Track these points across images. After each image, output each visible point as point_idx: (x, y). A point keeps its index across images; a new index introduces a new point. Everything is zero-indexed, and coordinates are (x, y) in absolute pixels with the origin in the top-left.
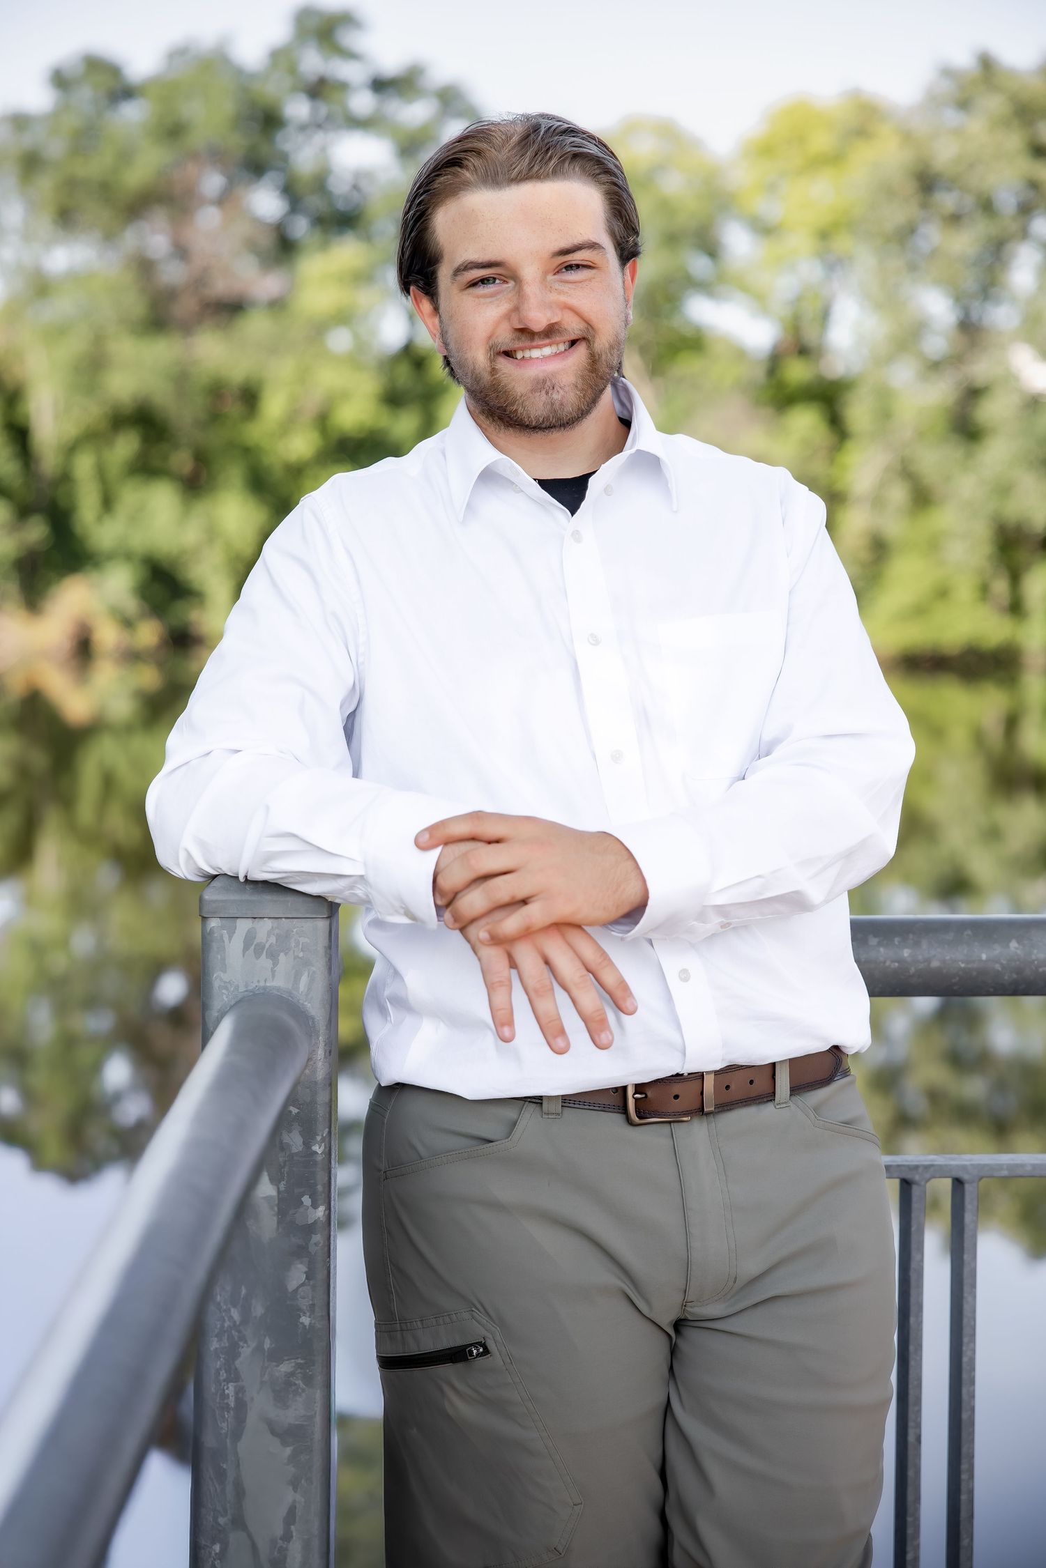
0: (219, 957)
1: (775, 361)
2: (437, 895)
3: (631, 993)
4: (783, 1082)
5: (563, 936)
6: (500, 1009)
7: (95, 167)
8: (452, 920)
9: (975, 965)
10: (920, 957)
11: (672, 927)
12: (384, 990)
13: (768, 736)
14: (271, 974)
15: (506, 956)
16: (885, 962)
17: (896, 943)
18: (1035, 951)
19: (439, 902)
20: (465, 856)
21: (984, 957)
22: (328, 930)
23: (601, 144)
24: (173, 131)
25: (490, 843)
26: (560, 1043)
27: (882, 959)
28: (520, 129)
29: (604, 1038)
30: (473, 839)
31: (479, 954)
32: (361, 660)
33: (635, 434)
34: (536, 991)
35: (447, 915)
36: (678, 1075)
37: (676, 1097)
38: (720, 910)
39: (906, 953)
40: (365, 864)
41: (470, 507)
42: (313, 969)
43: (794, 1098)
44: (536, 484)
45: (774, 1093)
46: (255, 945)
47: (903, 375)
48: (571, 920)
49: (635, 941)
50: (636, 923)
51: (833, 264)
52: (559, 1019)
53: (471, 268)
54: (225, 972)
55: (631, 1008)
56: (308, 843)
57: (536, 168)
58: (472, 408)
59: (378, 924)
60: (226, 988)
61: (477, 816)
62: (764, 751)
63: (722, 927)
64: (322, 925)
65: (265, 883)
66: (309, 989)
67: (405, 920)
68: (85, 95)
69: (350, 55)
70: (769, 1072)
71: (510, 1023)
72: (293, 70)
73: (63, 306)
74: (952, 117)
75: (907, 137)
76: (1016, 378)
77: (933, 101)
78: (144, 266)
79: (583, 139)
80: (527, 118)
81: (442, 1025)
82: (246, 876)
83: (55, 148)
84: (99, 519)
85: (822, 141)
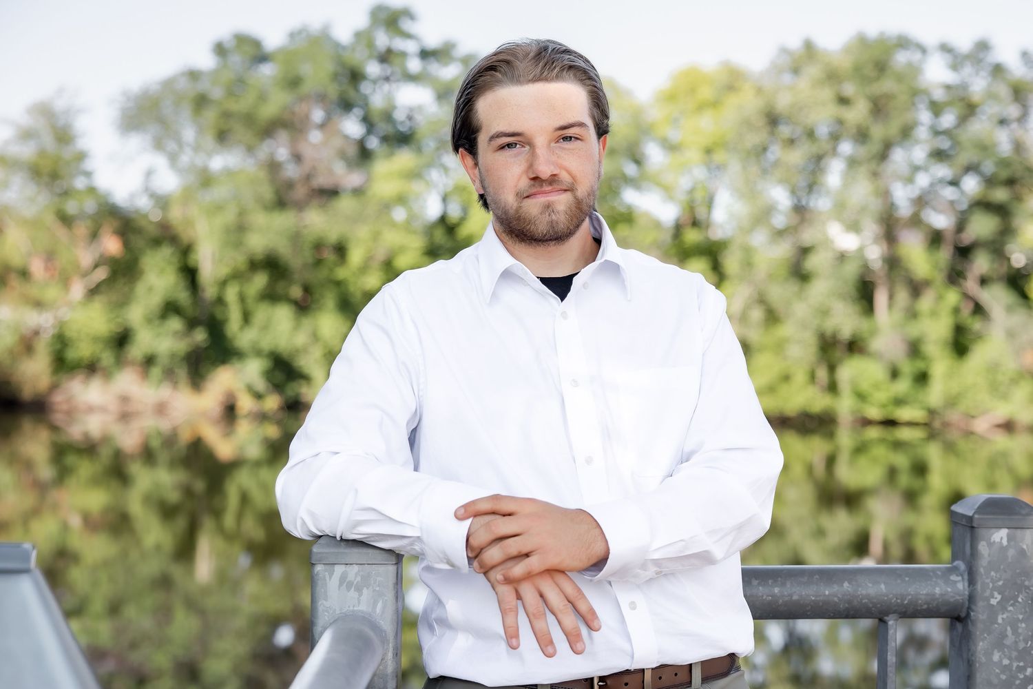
0: (323, 590)
1: (678, 229)
2: (469, 551)
3: (597, 617)
4: (697, 675)
5: (552, 578)
6: (510, 627)
7: (242, 105)
8: (478, 567)
9: (821, 598)
10: (786, 593)
11: (624, 573)
12: (432, 614)
13: (687, 449)
14: (357, 601)
15: (514, 592)
16: (763, 596)
17: (770, 584)
18: (860, 589)
19: (470, 555)
20: (487, 524)
21: (827, 593)
22: (395, 572)
23: (587, 61)
24: (293, 82)
25: (504, 516)
26: (550, 650)
27: (760, 594)
28: (534, 49)
29: (579, 647)
30: (494, 513)
31: (496, 590)
32: (421, 393)
33: (604, 250)
34: (534, 615)
35: (476, 564)
36: (627, 670)
37: (626, 684)
38: (656, 562)
39: (776, 590)
40: (421, 529)
41: (494, 295)
42: (386, 598)
43: (704, 685)
44: (538, 280)
45: (691, 681)
46: (348, 583)
47: (759, 239)
48: (558, 568)
49: (600, 582)
50: (601, 570)
51: (715, 169)
52: (550, 634)
53: (501, 136)
54: (326, 600)
55: (597, 627)
56: (382, 514)
57: (545, 73)
58: (497, 229)
59: (429, 569)
60: (328, 612)
61: (496, 498)
62: (685, 458)
63: (656, 574)
64: (391, 569)
65: (354, 541)
66: (383, 612)
67: (447, 567)
68: (236, 59)
69: (408, 36)
70: (687, 670)
71: (517, 636)
72: (371, 44)
73: (219, 192)
74: (787, 78)
75: (759, 91)
76: (832, 242)
77: (776, 69)
78: (273, 167)
79: (575, 57)
80: (538, 42)
81: (470, 636)
82: (341, 537)
83: (217, 93)
84: (242, 328)
85: (706, 93)
